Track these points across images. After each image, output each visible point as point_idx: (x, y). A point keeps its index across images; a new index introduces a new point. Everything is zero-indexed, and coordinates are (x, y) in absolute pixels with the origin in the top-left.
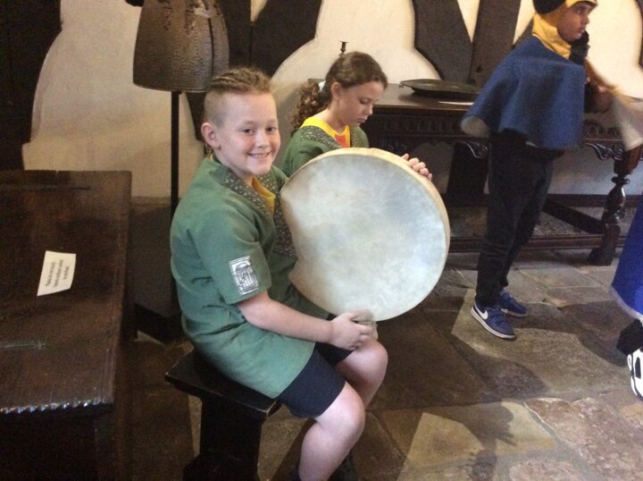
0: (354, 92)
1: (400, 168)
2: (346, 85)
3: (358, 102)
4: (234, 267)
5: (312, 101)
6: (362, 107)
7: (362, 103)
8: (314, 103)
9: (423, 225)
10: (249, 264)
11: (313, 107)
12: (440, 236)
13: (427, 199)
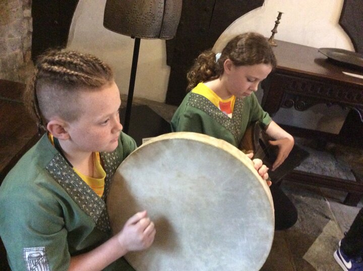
0: (243, 70)
1: (246, 167)
2: (237, 64)
3: (245, 80)
4: (27, 254)
5: (207, 69)
6: (248, 84)
7: (249, 80)
8: (208, 71)
9: (255, 224)
10: (42, 254)
11: (206, 74)
12: (267, 237)
13: (264, 201)
